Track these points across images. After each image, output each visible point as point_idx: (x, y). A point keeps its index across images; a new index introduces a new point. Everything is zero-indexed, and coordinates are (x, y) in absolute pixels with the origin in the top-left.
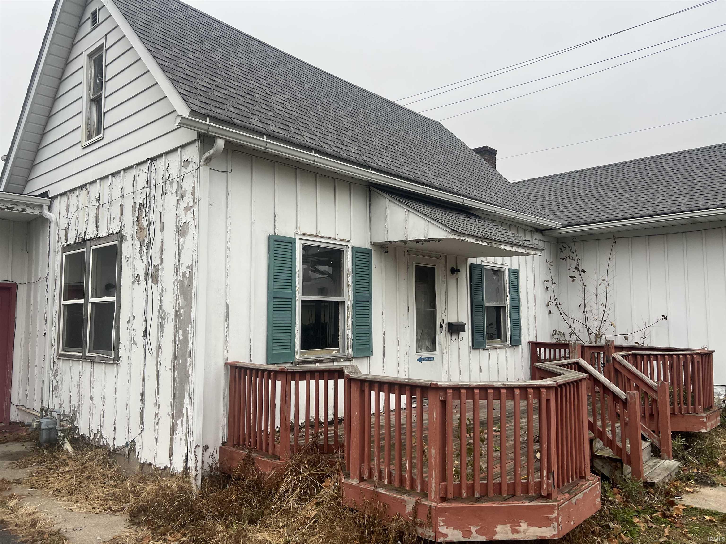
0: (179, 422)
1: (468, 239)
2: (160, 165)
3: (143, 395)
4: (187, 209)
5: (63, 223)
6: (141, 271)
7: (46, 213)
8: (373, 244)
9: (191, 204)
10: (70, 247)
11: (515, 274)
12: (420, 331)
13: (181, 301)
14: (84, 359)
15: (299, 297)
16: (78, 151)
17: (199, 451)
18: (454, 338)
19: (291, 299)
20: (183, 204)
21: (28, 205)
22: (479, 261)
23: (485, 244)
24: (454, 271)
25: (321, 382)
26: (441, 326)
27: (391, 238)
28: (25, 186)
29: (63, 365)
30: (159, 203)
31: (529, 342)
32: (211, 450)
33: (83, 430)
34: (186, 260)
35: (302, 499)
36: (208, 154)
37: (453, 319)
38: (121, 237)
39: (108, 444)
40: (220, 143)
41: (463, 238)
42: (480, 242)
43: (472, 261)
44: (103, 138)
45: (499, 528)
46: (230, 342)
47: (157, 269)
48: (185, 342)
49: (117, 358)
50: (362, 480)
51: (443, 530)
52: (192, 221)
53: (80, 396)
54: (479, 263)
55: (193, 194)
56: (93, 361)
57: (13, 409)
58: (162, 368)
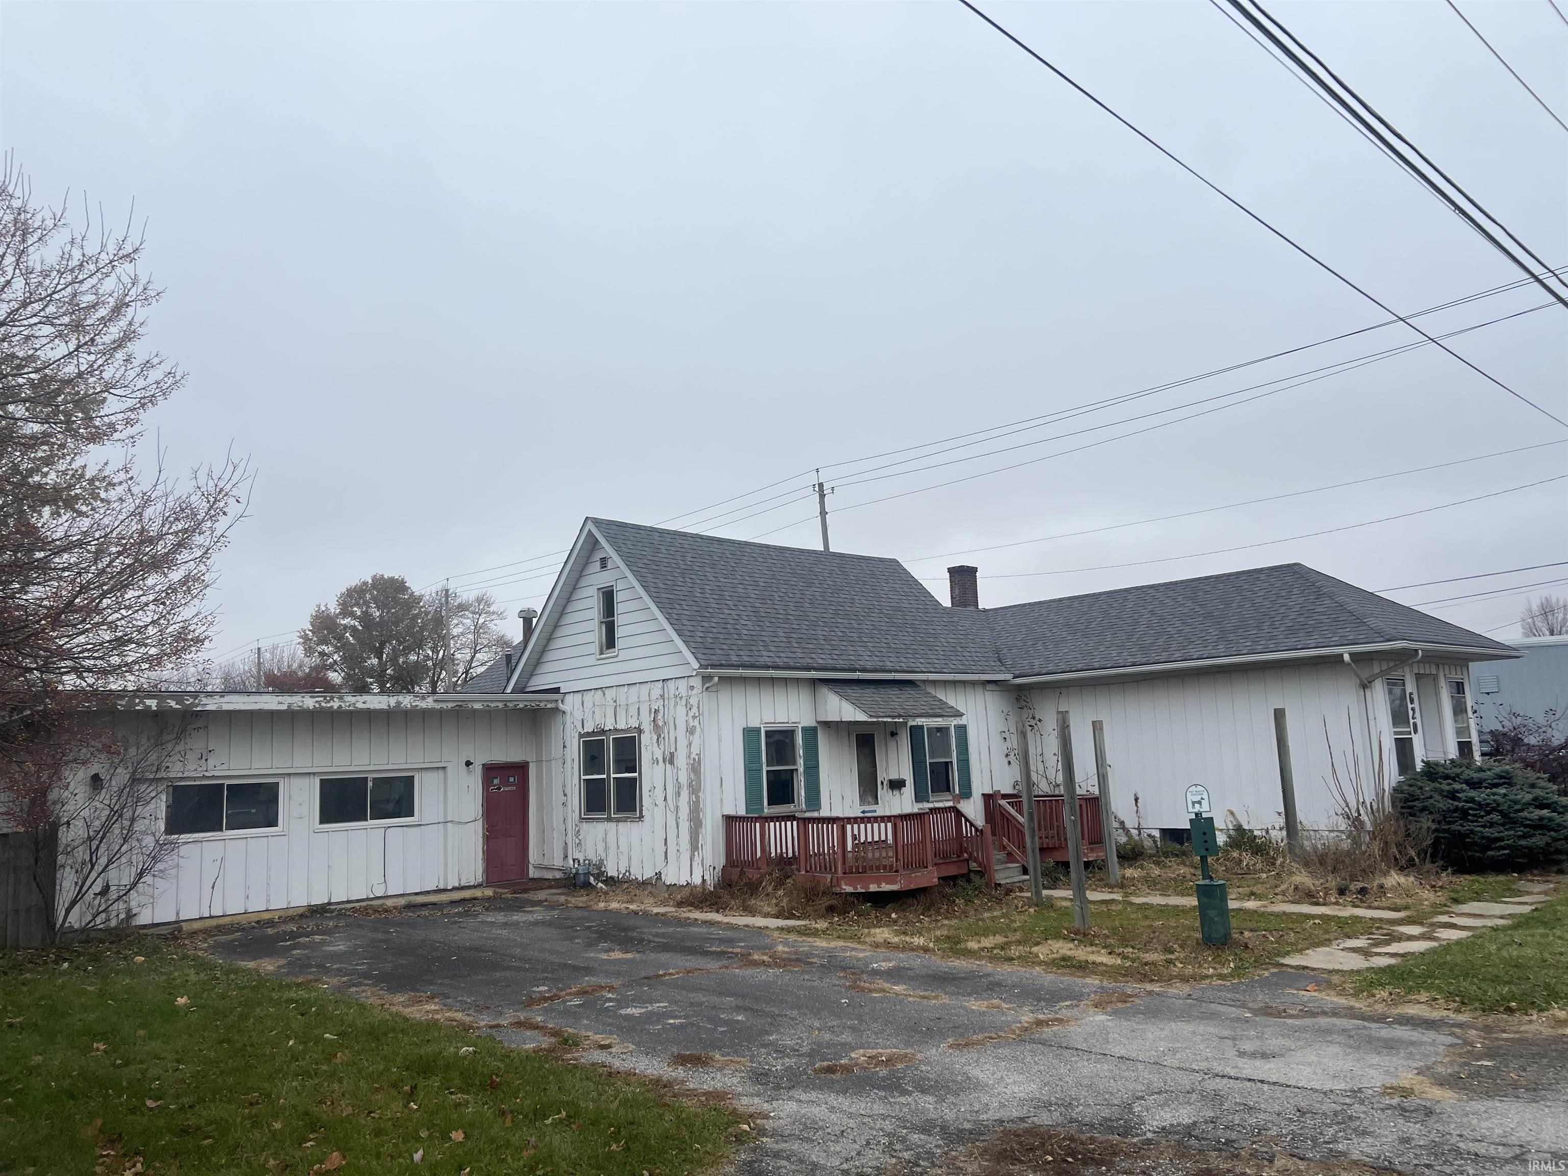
0: (696, 853)
1: (885, 720)
2: (671, 684)
3: (666, 840)
4: (694, 717)
5: (578, 715)
6: (659, 755)
7: (561, 706)
8: (818, 722)
9: (697, 714)
10: (588, 734)
11: (962, 730)
12: (862, 789)
13: (692, 776)
14: (609, 819)
15: (765, 769)
16: (592, 660)
17: (712, 869)
18: (896, 792)
19: (760, 770)
20: (691, 714)
21: (548, 701)
22: (919, 721)
23: (901, 720)
24: (893, 734)
25: (783, 823)
26: (882, 783)
27: (831, 718)
28: (529, 679)
29: (585, 826)
30: (672, 711)
31: (983, 794)
32: (717, 870)
33: (612, 872)
34: (695, 750)
35: (775, 889)
36: (708, 685)
37: (894, 776)
38: (640, 731)
39: (636, 879)
40: (716, 679)
41: (881, 719)
42: (896, 720)
43: (911, 723)
44: (617, 656)
45: (871, 886)
46: (724, 802)
47: (672, 755)
48: (697, 802)
49: (641, 816)
50: (807, 871)
51: (844, 887)
52: (698, 726)
53: (606, 848)
54: (920, 724)
55: (698, 708)
56: (618, 820)
57: (531, 867)
58: (680, 821)
